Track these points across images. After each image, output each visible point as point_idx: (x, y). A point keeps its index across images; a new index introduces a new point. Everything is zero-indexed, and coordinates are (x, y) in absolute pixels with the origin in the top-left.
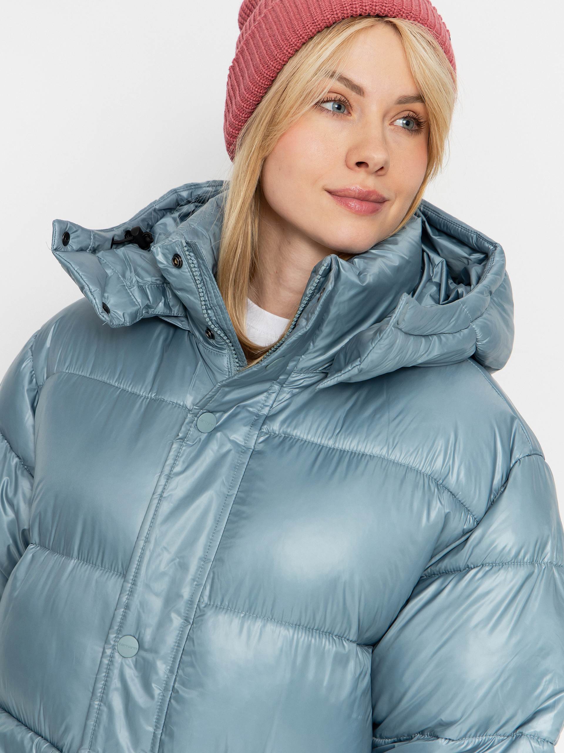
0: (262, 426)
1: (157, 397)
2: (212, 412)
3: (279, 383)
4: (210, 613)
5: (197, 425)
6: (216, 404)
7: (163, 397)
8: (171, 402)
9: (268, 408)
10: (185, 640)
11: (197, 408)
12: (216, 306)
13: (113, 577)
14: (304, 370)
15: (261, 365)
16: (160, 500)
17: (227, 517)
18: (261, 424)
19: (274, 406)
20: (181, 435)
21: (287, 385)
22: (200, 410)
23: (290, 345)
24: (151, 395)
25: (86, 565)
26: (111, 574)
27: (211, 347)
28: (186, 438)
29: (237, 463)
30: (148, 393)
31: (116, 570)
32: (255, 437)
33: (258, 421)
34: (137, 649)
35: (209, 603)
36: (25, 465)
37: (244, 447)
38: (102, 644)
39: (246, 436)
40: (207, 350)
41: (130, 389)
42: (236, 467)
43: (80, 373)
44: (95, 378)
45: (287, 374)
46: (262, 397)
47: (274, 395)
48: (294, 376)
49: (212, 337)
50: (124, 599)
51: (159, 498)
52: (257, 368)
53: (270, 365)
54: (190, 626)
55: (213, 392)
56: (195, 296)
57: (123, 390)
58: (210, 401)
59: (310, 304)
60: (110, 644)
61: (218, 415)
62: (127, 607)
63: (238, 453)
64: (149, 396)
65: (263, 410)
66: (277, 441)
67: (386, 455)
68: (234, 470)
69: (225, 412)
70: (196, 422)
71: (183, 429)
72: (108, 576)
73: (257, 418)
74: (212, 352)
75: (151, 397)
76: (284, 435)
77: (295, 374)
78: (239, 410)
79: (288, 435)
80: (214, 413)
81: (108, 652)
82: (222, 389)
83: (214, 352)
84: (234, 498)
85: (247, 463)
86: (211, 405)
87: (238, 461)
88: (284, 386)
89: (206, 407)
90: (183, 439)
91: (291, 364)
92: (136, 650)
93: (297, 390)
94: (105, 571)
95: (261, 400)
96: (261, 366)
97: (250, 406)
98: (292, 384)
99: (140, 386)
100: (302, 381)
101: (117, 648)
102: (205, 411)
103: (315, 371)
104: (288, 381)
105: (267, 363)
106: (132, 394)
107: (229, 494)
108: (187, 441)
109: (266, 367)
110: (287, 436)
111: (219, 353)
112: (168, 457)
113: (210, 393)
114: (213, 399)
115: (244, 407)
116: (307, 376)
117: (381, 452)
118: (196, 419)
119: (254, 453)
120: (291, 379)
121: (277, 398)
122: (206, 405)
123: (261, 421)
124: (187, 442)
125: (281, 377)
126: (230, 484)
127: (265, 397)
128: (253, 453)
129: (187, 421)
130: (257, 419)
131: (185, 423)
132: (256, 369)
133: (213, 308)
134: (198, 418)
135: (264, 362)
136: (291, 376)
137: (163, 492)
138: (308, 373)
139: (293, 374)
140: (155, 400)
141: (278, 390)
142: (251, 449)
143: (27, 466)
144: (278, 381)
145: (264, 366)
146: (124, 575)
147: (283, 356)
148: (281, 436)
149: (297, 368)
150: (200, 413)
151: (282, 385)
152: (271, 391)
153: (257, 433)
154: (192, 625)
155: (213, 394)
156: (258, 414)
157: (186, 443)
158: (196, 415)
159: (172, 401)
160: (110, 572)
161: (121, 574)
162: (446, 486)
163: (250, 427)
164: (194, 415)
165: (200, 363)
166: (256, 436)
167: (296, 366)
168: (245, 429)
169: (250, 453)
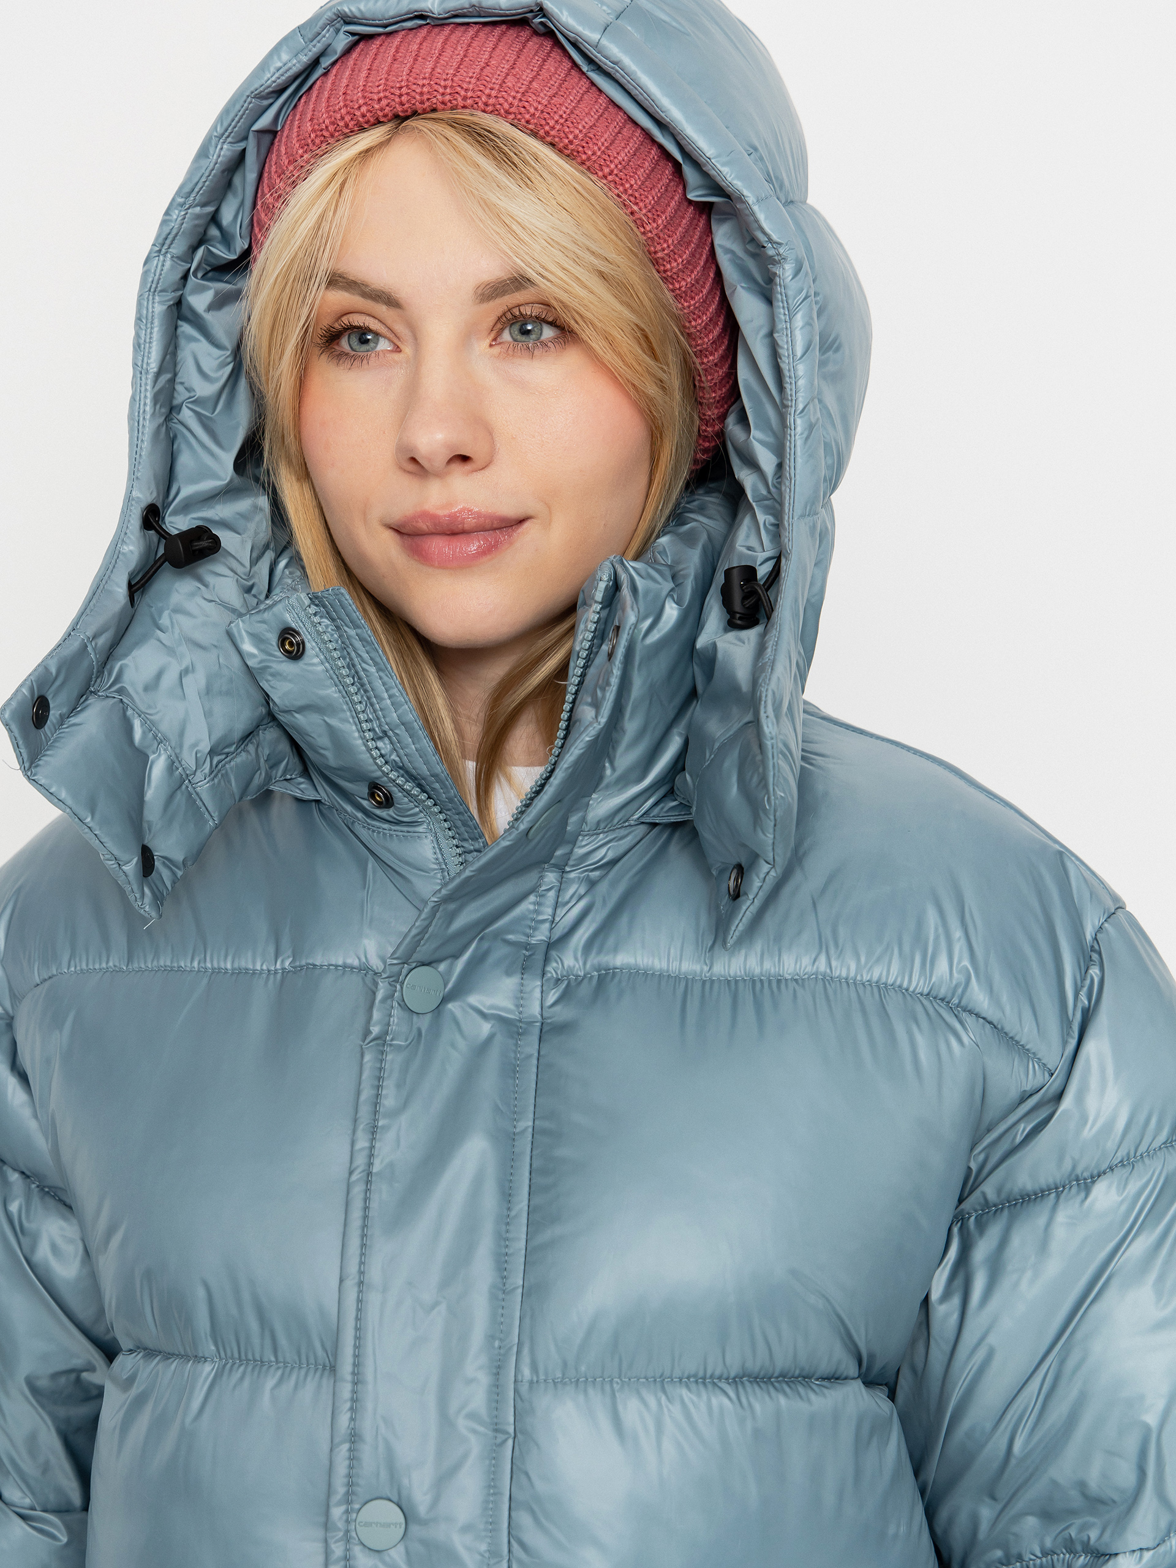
0: (544, 966)
1: (297, 964)
2: (428, 964)
3: (555, 866)
4: (543, 1400)
5: (404, 1000)
6: (434, 945)
7: (311, 961)
8: (331, 967)
9: (547, 925)
10: (509, 1476)
11: (395, 962)
12: (397, 726)
13: (309, 1378)
14: (602, 825)
15: (517, 829)
16: (368, 1182)
17: (527, 1182)
18: (542, 963)
19: (557, 919)
20: (375, 1030)
21: (573, 866)
22: (402, 966)
23: (571, 770)
24: (283, 962)
25: (240, 1366)
26: (303, 1372)
27: (386, 826)
28: (387, 1033)
29: (515, 1058)
30: (274, 962)
31: (312, 1360)
32: (537, 993)
33: (534, 957)
34: (403, 1526)
35: (535, 1379)
36: (44, 1187)
37: (520, 1021)
38: (320, 1533)
39: (517, 998)
40: (379, 833)
41: (229, 966)
42: (516, 1068)
43: (104, 965)
44: (143, 966)
45: (568, 842)
46: (527, 906)
47: (552, 894)
48: (584, 843)
49: (388, 802)
50: (344, 1420)
51: (365, 1178)
52: (510, 838)
53: (536, 827)
54: (510, 1442)
55: (422, 920)
56: (342, 715)
57: (217, 971)
58: (420, 941)
59: (592, 671)
60: (339, 1530)
61: (442, 967)
62: (354, 1437)
63: (512, 1037)
64: (278, 966)
65: (537, 933)
66: (585, 990)
67: (828, 971)
68: (513, 1075)
69: (456, 956)
70: (400, 994)
71: (376, 1015)
72: (298, 1378)
73: (530, 953)
74: (391, 835)
75: (283, 969)
76: (597, 972)
77: (586, 838)
78: (486, 945)
79: (605, 970)
80: (433, 965)
81: (338, 1550)
82: (441, 909)
83: (397, 836)
84: (531, 1136)
85: (536, 1054)
86: (424, 951)
87: (516, 1055)
88: (568, 869)
89: (416, 957)
90: (381, 1038)
91: (574, 819)
92: (400, 1527)
93: (597, 873)
94: (288, 1369)
95: (527, 913)
96: (517, 832)
97: (507, 930)
98: (584, 862)
99: (250, 954)
100: (603, 851)
101: (355, 1536)
102: (414, 965)
103: (627, 824)
104: (573, 857)
105: (528, 822)
106: (239, 973)
107: (517, 1130)
108: (392, 1040)
109: (527, 834)
110: (603, 972)
111: (409, 834)
112: (360, 1084)
113: (417, 924)
114: (427, 936)
115: (497, 935)
116: (613, 836)
117: (815, 967)
118: (398, 987)
119: (545, 1029)
120: (579, 851)
121: (560, 900)
122: (414, 950)
123: (539, 957)
124: (394, 1042)
125: (558, 853)
126: (512, 1108)
127: (534, 903)
128: (544, 1031)
129: (380, 995)
130: (530, 956)
131: (377, 1001)
132: (508, 843)
133: (390, 733)
134: (402, 983)
135: (522, 822)
136: (578, 844)
137: (370, 1164)
138: (614, 830)
139: (582, 840)
140: (297, 970)
141: (558, 881)
142: (537, 1022)
143: (49, 1187)
144: (552, 861)
145: (523, 831)
146: (332, 1368)
147: (557, 800)
148: (592, 977)
149: (586, 824)
150: (404, 972)
151: (561, 869)
152: (543, 888)
153: (539, 983)
154: (515, 1438)
155: (426, 922)
156: (529, 944)
157: (391, 1045)
158: (396, 979)
159: (334, 963)
160: (300, 1368)
161: (324, 1366)
162: (969, 1008)
163: (520, 976)
164: (391, 979)
165: (370, 866)
166: (538, 991)
167: (583, 820)
168: (510, 983)
169: (537, 1031)
